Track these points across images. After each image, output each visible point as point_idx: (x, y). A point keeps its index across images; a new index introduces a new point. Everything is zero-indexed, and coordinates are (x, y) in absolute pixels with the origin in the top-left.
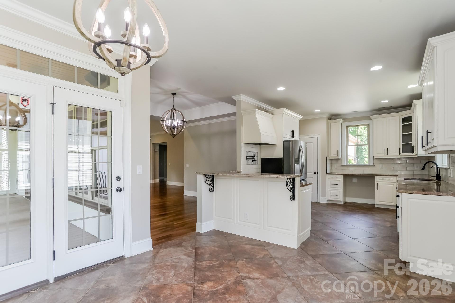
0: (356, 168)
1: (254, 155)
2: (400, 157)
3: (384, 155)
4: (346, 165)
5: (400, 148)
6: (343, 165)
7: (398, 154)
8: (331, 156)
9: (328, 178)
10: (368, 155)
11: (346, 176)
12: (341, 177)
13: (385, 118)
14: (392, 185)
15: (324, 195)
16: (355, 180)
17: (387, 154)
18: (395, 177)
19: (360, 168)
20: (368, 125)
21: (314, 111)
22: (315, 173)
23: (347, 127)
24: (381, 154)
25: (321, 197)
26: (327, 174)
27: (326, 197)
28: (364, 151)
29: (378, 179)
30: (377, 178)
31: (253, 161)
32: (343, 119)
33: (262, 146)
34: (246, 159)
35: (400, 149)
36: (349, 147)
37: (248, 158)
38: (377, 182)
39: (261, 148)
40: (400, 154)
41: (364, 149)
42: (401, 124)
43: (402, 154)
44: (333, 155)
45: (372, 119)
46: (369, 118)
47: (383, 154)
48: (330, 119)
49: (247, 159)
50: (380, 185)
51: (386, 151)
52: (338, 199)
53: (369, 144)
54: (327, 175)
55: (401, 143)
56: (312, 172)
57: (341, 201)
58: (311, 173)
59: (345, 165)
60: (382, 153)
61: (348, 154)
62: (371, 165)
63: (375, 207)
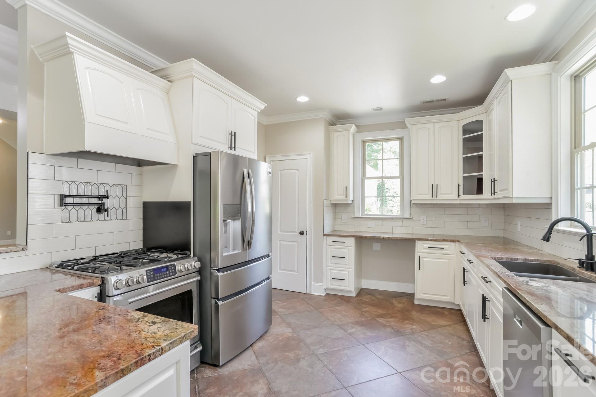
0: (380, 222)
1: (107, 191)
2: (458, 202)
3: (431, 198)
4: (362, 216)
5: (459, 184)
6: (356, 215)
7: (456, 197)
8: (334, 199)
9: (328, 244)
10: (400, 197)
11: (361, 240)
12: (351, 242)
13: (432, 124)
14: (447, 261)
15: (319, 278)
16: (377, 246)
17: (437, 197)
18: (453, 244)
19: (386, 223)
20: (401, 139)
21: (296, 98)
22: (302, 233)
23: (364, 142)
24: (425, 196)
25: (313, 283)
26: (325, 235)
27: (322, 282)
28: (387, 190)
29: (421, 248)
30: (419, 244)
31: (99, 210)
32: (357, 127)
33: (145, 168)
34: (61, 205)
35: (459, 186)
36: (367, 181)
37: (69, 200)
38: (419, 254)
39: (141, 175)
40: (459, 196)
41: (387, 189)
42: (461, 137)
43: (462, 197)
44: (338, 196)
45: (407, 128)
46: (402, 125)
47: (429, 197)
48: (332, 124)
49: (63, 203)
50: (425, 259)
51: (435, 189)
52: (346, 286)
53: (402, 175)
54: (325, 237)
55: (461, 175)
56: (296, 230)
57: (350, 292)
58: (295, 232)
59: (360, 216)
60: (427, 193)
61: (366, 196)
62: (406, 217)
63: (415, 303)
